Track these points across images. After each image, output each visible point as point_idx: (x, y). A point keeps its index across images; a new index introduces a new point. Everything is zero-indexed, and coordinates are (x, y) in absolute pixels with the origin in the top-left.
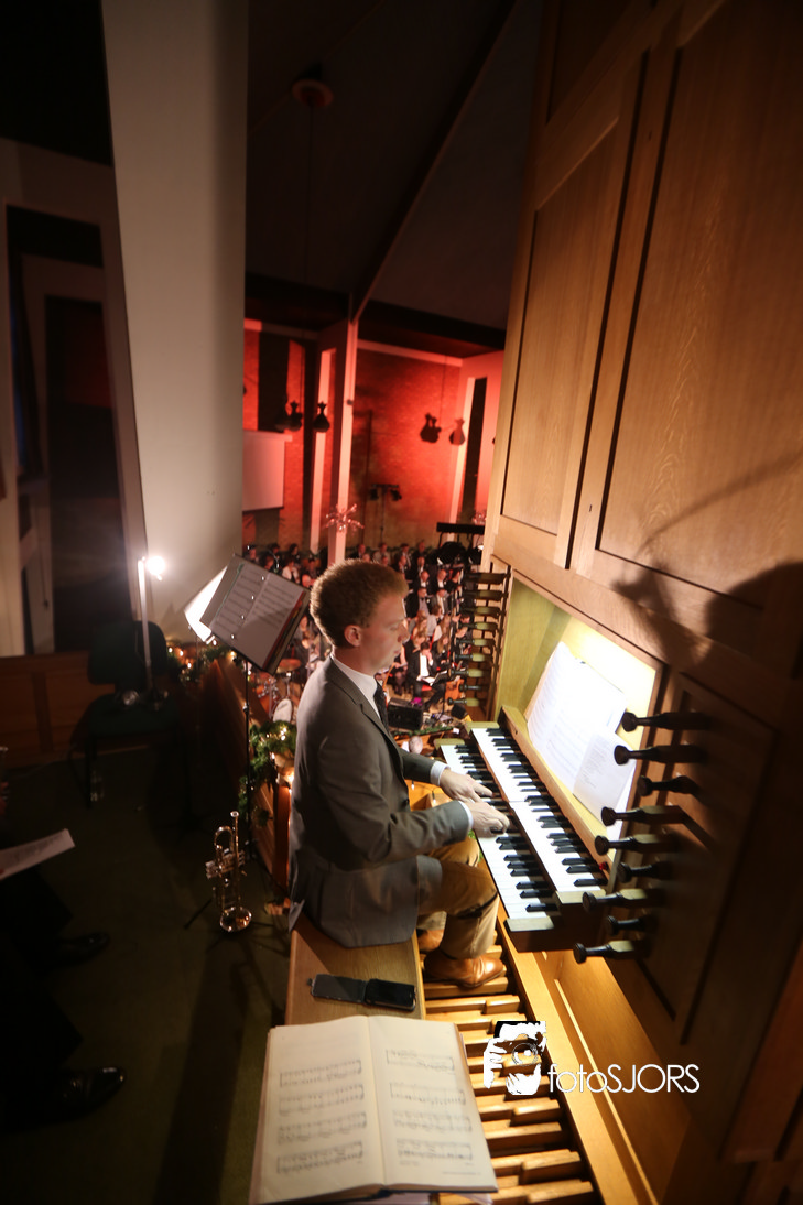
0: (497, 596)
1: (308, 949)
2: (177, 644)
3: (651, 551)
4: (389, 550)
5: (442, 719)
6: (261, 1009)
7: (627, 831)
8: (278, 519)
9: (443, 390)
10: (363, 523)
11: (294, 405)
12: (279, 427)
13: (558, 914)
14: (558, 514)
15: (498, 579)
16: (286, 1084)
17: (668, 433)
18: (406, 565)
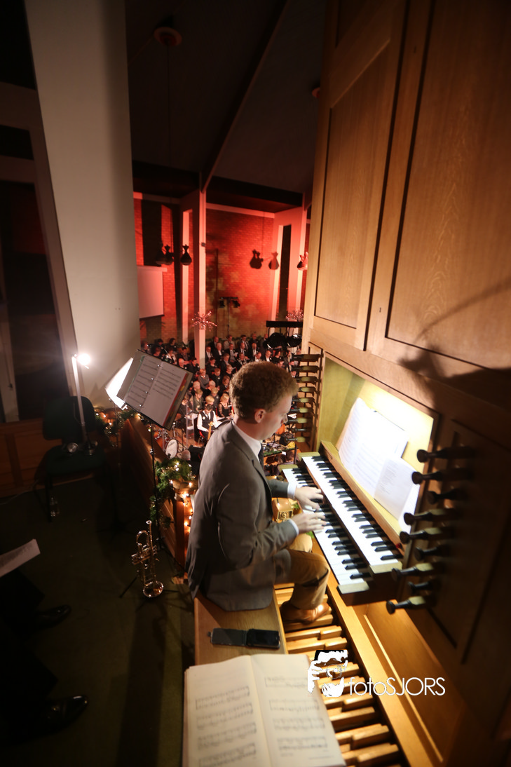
0: (314, 369)
1: (206, 611)
2: (102, 410)
3: (426, 338)
4: (233, 339)
5: (274, 446)
6: (174, 647)
8: (161, 323)
9: (263, 234)
10: (216, 323)
11: (167, 248)
12: (158, 263)
13: (371, 579)
14: (356, 314)
15: (315, 358)
16: (200, 707)
17: (436, 258)
18: (245, 349)
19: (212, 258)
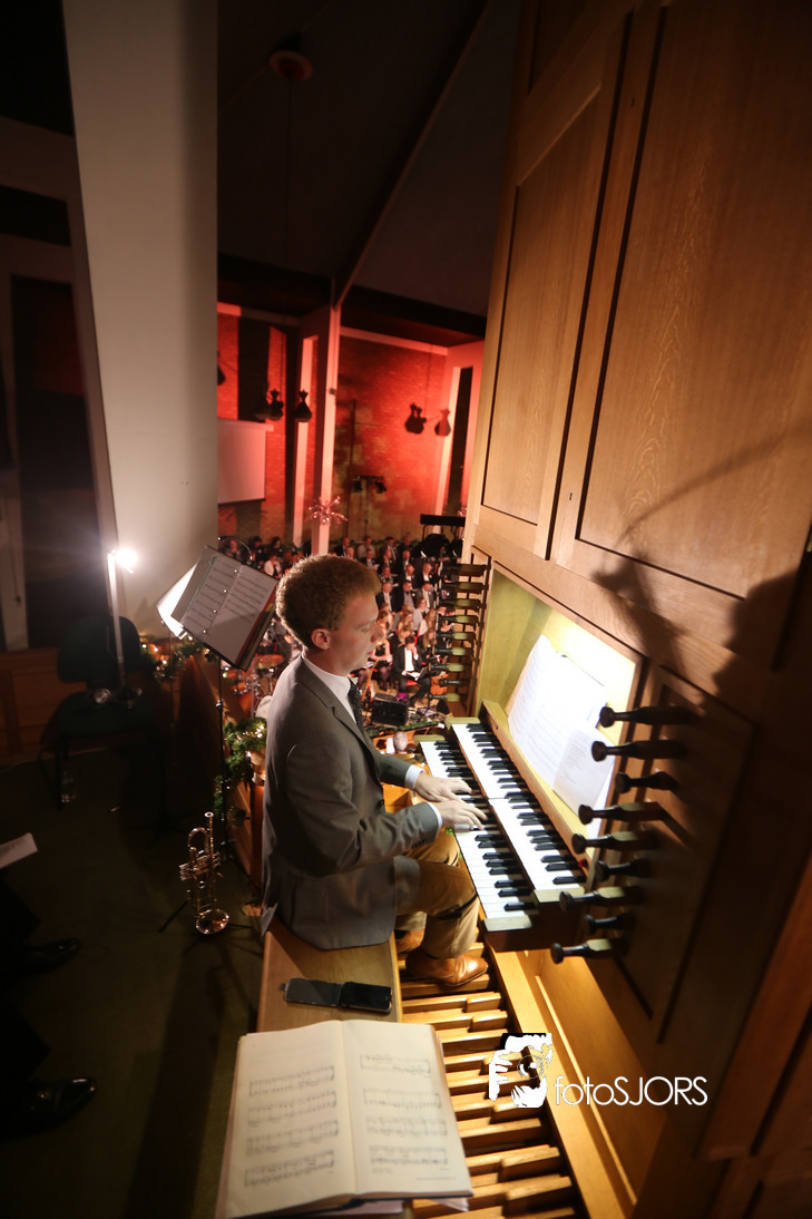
0: (478, 588)
1: (282, 952)
2: (152, 640)
3: (631, 540)
4: (373, 543)
5: (427, 715)
6: (238, 1012)
7: (607, 829)
8: (260, 511)
9: (428, 380)
10: (347, 516)
11: (275, 394)
12: (258, 416)
13: (536, 912)
14: (538, 502)
15: (478, 570)
16: (256, 1093)
17: (650, 416)
18: (391, 559)
19: (346, 413)
